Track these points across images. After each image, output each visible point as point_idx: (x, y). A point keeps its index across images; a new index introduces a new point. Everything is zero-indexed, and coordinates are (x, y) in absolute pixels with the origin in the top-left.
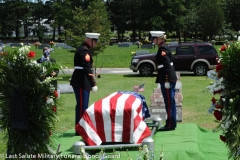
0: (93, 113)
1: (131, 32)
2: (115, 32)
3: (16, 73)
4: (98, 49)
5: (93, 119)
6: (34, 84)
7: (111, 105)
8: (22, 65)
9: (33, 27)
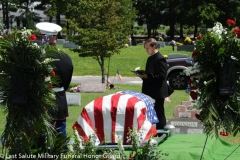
0: (92, 110)
1: (168, 28)
2: (145, 26)
3: (18, 54)
4: (112, 48)
5: (92, 117)
6: (34, 64)
7: (112, 103)
8: (24, 46)
9: (17, 14)
